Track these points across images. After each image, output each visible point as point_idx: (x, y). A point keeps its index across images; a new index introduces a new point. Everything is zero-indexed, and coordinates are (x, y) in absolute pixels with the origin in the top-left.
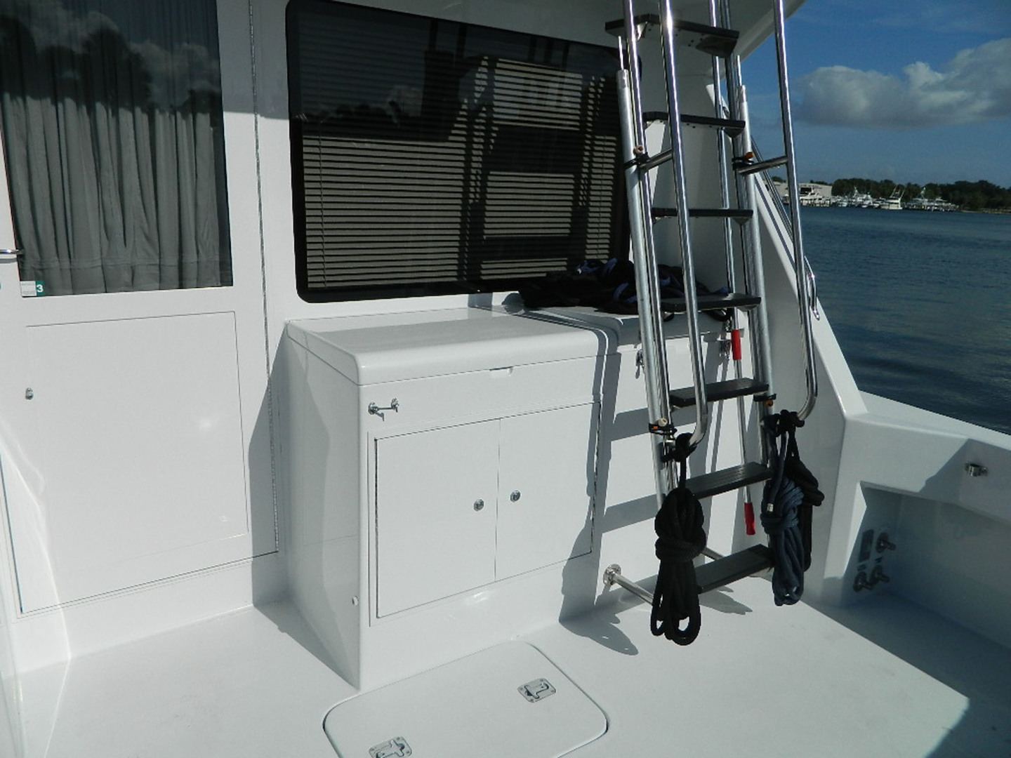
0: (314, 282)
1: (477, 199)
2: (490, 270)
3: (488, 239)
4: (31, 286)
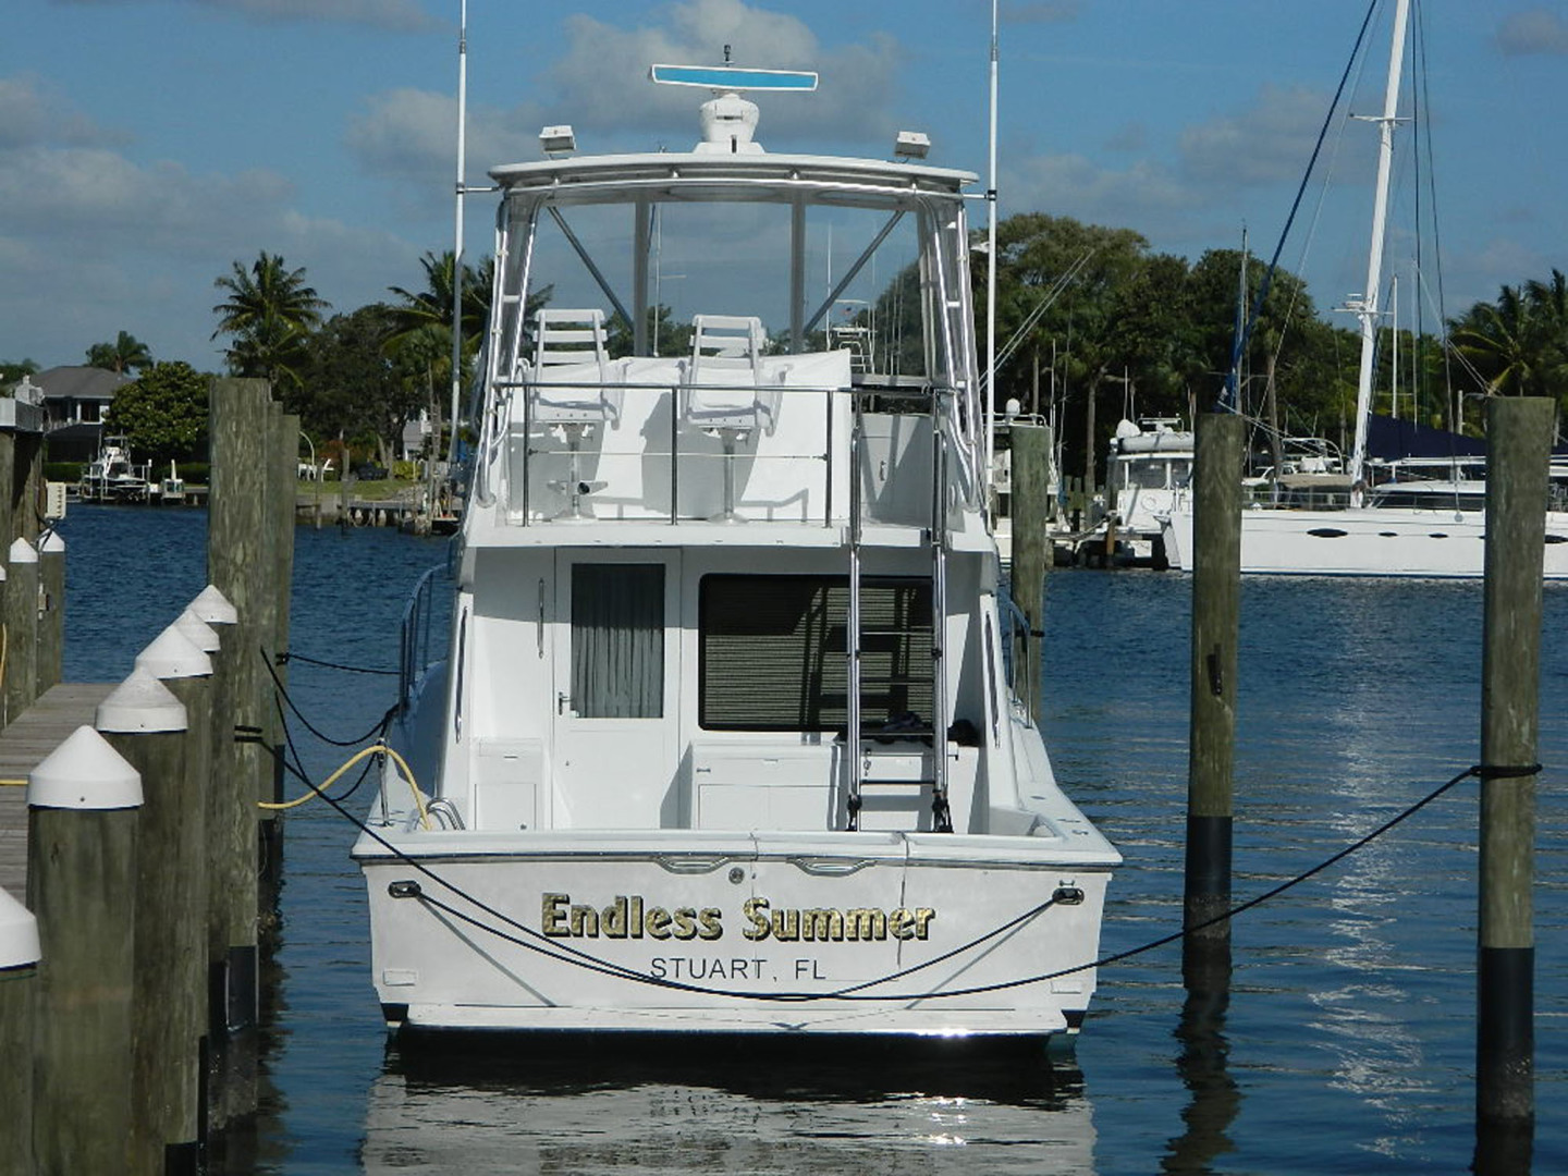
0: (709, 718)
1: (816, 669)
2: (826, 715)
4: (574, 713)
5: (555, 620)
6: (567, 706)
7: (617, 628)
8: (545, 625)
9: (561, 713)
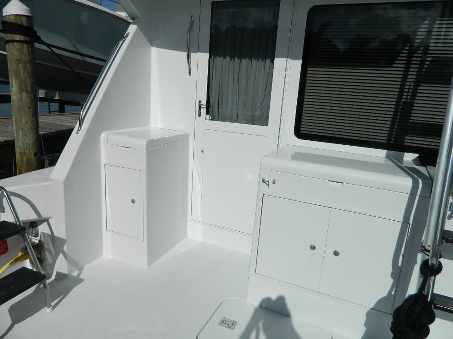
0: (303, 130)
1: (409, 99)
2: (409, 140)
3: (412, 123)
4: (208, 117)
5: (198, 50)
6: (204, 111)
7: (240, 58)
8: (192, 55)
9: (199, 115)
